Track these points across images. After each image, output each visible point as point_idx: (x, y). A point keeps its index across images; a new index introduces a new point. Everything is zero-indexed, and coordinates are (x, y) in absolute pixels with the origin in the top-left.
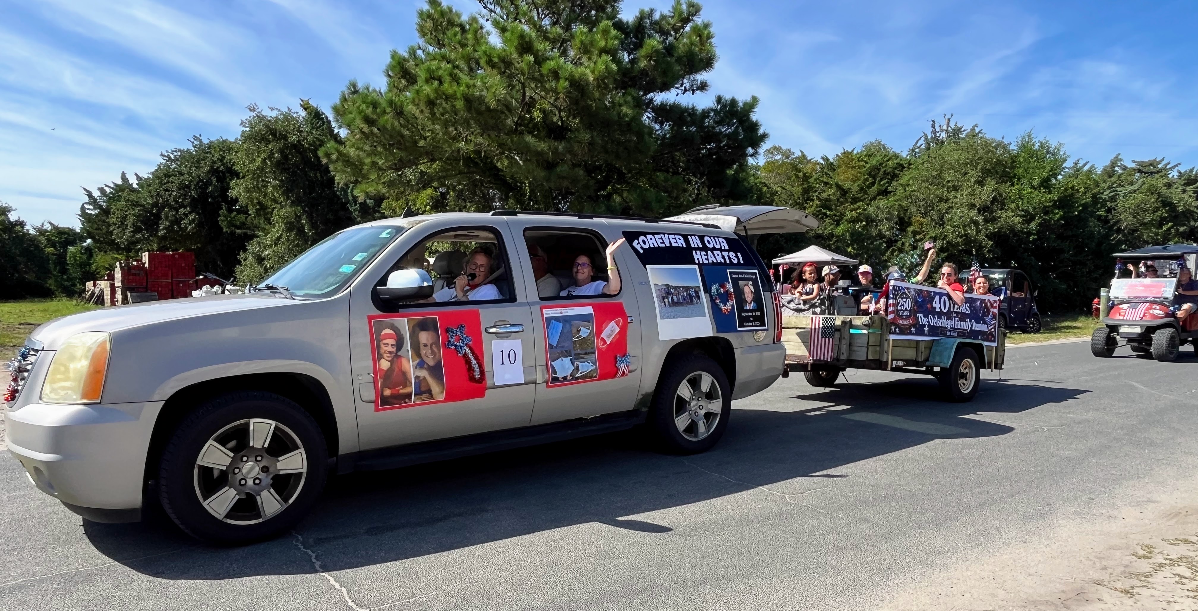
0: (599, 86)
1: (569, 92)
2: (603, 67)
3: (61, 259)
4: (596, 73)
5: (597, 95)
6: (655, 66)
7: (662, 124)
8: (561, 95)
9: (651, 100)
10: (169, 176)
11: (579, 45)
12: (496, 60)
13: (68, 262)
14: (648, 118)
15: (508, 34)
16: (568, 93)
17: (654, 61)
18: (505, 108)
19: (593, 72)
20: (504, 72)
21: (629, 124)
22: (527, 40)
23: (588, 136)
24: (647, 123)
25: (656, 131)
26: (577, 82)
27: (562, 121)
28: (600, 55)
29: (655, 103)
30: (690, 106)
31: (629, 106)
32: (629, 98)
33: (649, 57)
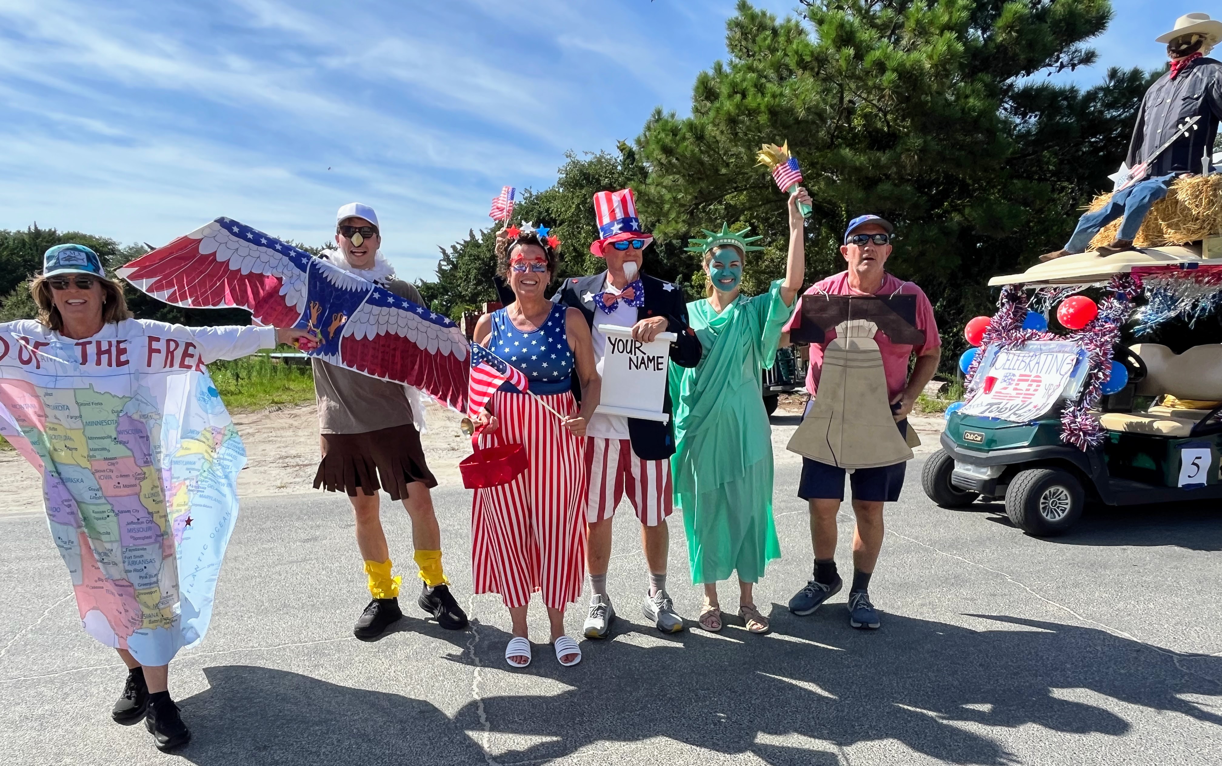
0: (937, 75)
1: (898, 87)
2: (945, 48)
4: (935, 57)
5: (935, 87)
6: (1017, 38)
7: (1024, 115)
8: (887, 92)
9: (1011, 85)
11: (914, 26)
12: (808, 59)
14: (1005, 109)
15: (825, 27)
16: (896, 90)
17: (1017, 31)
18: (816, 117)
19: (930, 57)
20: (818, 73)
21: (976, 121)
22: (848, 28)
23: (920, 141)
24: (1002, 116)
25: (1017, 125)
26: (908, 73)
27: (889, 126)
28: (941, 34)
29: (1016, 90)
30: (1068, 87)
31: (978, 95)
32: (979, 86)
33: (1010, 27)
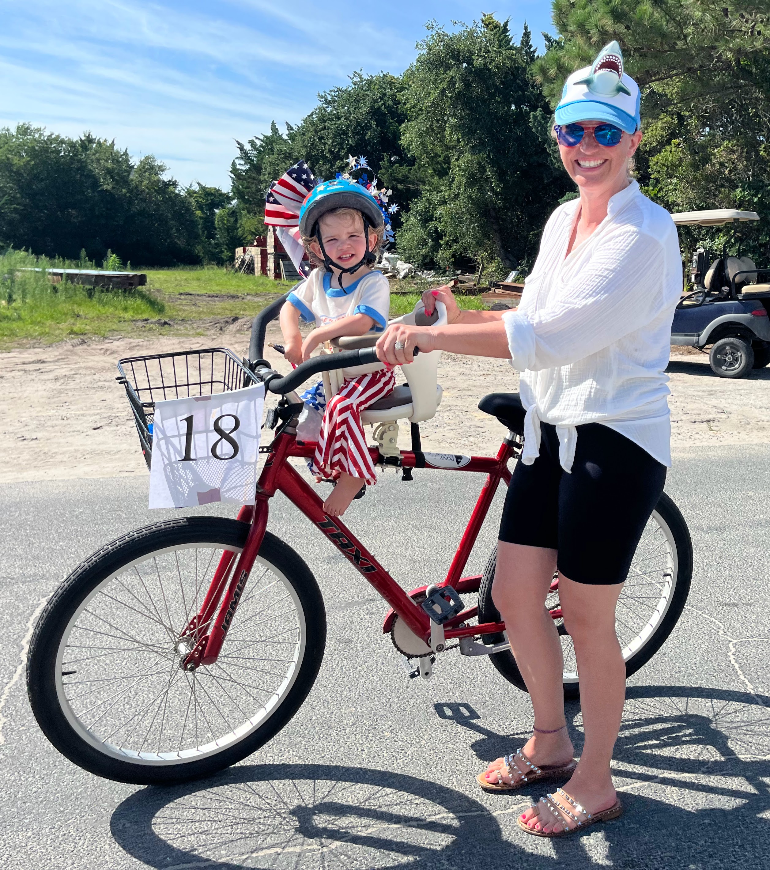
3: (209, 222)
10: (325, 122)
13: (216, 226)
